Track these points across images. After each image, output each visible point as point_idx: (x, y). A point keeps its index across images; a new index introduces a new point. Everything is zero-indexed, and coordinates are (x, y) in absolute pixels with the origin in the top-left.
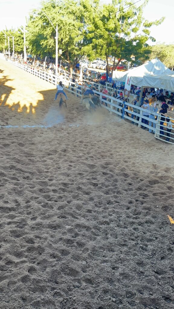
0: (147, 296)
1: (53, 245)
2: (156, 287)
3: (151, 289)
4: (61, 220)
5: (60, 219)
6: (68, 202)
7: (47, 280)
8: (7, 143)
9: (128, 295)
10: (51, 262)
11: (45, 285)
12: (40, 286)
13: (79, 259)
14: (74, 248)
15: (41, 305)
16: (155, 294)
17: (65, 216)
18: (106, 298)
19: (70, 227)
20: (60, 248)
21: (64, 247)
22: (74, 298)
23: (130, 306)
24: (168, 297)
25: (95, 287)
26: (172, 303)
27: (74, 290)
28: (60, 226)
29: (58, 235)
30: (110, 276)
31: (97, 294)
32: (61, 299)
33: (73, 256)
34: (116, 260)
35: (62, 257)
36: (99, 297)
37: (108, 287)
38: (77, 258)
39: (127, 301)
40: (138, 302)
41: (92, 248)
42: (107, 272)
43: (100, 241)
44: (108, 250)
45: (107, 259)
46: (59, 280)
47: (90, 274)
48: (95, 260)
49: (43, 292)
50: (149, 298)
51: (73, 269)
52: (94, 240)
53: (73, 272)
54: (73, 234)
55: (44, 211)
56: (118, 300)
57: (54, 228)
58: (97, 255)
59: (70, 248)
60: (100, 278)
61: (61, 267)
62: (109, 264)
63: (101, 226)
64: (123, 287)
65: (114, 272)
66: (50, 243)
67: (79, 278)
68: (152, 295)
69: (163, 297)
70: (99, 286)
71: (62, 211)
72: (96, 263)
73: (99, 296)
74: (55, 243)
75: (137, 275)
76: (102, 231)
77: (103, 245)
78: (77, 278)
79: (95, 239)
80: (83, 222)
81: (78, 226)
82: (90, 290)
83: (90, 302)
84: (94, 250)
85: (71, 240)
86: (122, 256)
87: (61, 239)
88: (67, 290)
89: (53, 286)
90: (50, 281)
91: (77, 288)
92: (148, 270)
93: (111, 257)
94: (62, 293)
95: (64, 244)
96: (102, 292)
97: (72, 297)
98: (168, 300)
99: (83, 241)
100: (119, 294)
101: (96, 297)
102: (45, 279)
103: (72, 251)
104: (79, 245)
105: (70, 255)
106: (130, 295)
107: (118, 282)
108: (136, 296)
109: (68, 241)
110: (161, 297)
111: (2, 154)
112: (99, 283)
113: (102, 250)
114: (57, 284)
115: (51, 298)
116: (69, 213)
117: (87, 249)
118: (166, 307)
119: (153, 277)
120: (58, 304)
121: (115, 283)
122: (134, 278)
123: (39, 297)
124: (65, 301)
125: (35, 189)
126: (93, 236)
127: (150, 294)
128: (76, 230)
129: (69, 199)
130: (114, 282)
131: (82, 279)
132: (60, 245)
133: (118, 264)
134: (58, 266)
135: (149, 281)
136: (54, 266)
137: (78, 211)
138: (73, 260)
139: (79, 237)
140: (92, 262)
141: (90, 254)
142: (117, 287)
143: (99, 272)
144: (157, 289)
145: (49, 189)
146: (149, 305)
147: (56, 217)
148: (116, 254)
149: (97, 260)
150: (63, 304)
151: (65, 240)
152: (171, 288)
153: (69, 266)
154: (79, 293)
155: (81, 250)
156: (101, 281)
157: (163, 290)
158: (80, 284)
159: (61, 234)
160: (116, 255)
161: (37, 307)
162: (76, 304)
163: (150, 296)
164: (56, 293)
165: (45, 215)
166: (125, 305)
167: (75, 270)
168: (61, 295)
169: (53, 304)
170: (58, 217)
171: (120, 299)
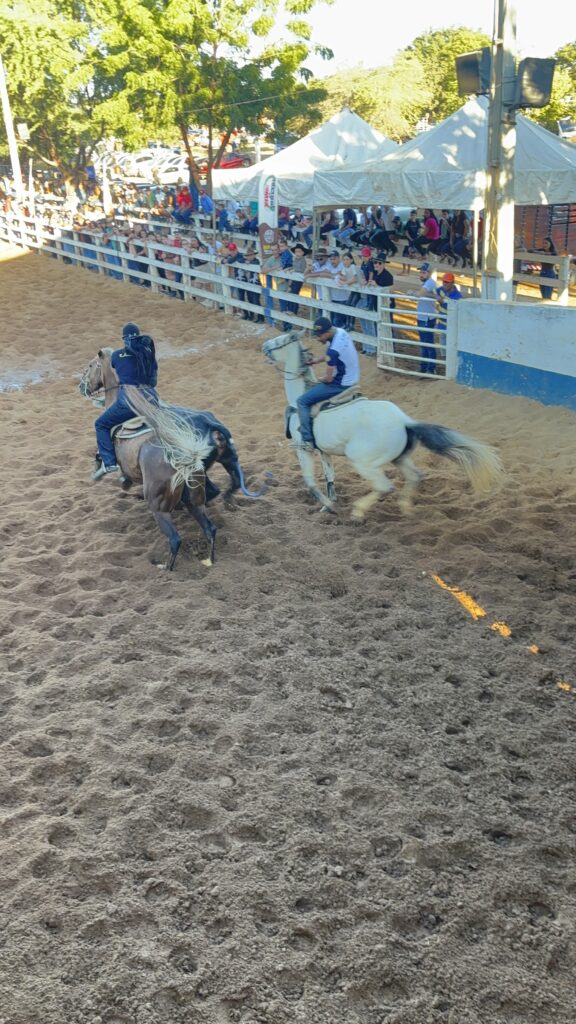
0: (437, 840)
1: (116, 748)
2: (461, 808)
3: (446, 819)
4: (128, 667)
5: (125, 665)
6: (139, 610)
7: (116, 855)
9: (379, 850)
10: (119, 800)
11: (111, 870)
12: (98, 877)
13: (206, 775)
14: (183, 743)
15: (111, 932)
16: (461, 829)
17: (137, 655)
18: (314, 870)
19: (158, 684)
20: (142, 752)
21: (153, 748)
22: (214, 891)
23: (389, 878)
24: (499, 829)
25: (274, 846)
26: (513, 844)
27: (208, 868)
28: (126, 688)
29: (125, 716)
30: (313, 806)
31: (282, 864)
32: (173, 901)
33: (185, 767)
34: (322, 754)
35: (150, 778)
36: (289, 872)
37: (314, 837)
38: (200, 772)
39: (378, 867)
40: (414, 861)
41: (242, 734)
42: (304, 795)
43: (265, 708)
44: (295, 731)
45: (294, 756)
46: (153, 847)
47: (249, 810)
48: (258, 767)
49: (109, 892)
50: (443, 843)
51: (193, 808)
52: (245, 708)
53: (195, 817)
54: (173, 702)
55: (64, 649)
56: (351, 869)
57: (108, 698)
58: (262, 750)
59: (173, 746)
60: (285, 818)
61: (155, 809)
62: (305, 771)
63: (258, 663)
64: (360, 831)
65: (323, 792)
66: (104, 742)
67: (219, 829)
68: (450, 833)
69: (485, 832)
70: (284, 841)
71: (123, 639)
72: (264, 776)
73: (289, 869)
74: (120, 739)
75: (396, 786)
76: (265, 679)
77: (276, 718)
78: (210, 831)
79: (246, 704)
80: (198, 660)
81: (185, 674)
82: (258, 859)
83: (265, 892)
84: (249, 738)
85: (171, 722)
86: (341, 739)
87: (138, 724)
88: (186, 870)
89: (138, 871)
90: (125, 856)
91: (216, 860)
92: (431, 766)
93: (308, 750)
94: (173, 884)
95: (150, 738)
96: (299, 856)
97: (204, 888)
98: (501, 838)
99: (210, 718)
100: (352, 850)
101: (282, 875)
102: (107, 852)
103: (181, 753)
104: (200, 732)
105: (175, 767)
106: (385, 847)
107: (342, 818)
108: (405, 847)
109: (163, 728)
110: (480, 832)
112: (282, 832)
113: (275, 734)
114: (151, 859)
115: (140, 904)
116: (148, 643)
117: (228, 740)
118: (499, 859)
119: (447, 782)
120: (165, 918)
121: (334, 823)
122: (389, 796)
123: (101, 909)
124: (187, 904)
125: (19, 587)
126: (239, 697)
127: (445, 833)
128: (183, 690)
129: (140, 601)
130: (329, 820)
131: (226, 830)
132: (138, 743)
133: (331, 765)
134: (144, 807)
135: (438, 797)
136: (131, 808)
137: (176, 633)
138: (188, 781)
139: (195, 709)
140: (250, 776)
141: (241, 752)
142: (340, 833)
143: (276, 800)
144: (465, 815)
145: (68, 580)
146: (448, 865)
147: (109, 660)
148: (319, 736)
149: (265, 767)
150: (180, 915)
151: (150, 727)
152: (504, 804)
153: (180, 801)
154: (227, 874)
155: (207, 747)
156: (290, 826)
157: (481, 814)
158: (224, 848)
159: (134, 711)
160: (322, 738)
161: (100, 939)
162: (221, 907)
163: (447, 838)
164: (152, 888)
165: (70, 662)
166: (373, 877)
167: (200, 810)
168: (170, 891)
169: (151, 920)
170: (116, 661)
171: (357, 865)
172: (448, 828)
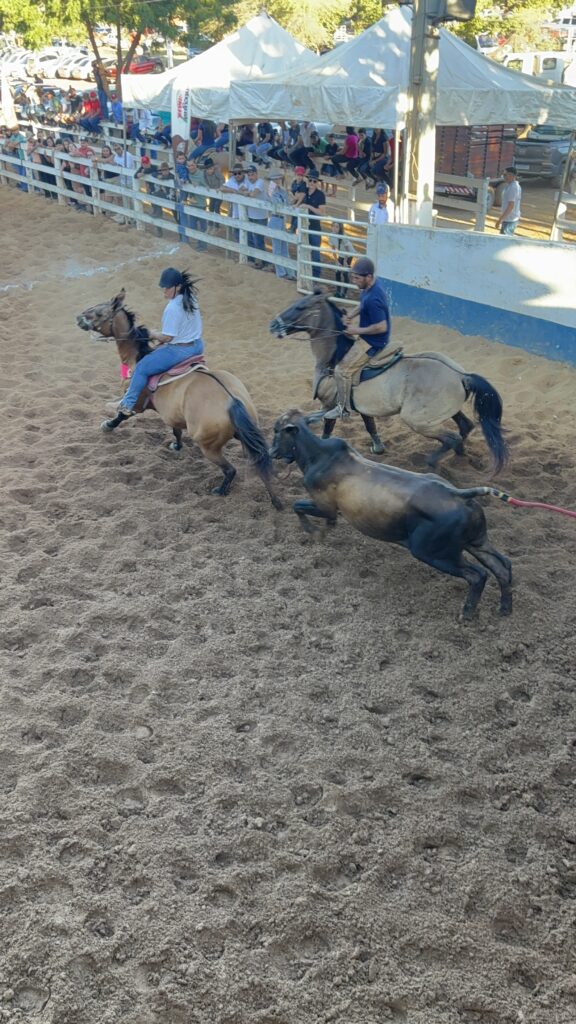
0: (358, 786)
1: (26, 701)
2: (381, 753)
3: (366, 763)
4: (38, 613)
5: (34, 612)
7: (27, 816)
9: (299, 798)
10: (29, 756)
11: (22, 833)
12: (8, 840)
13: (122, 726)
14: (98, 693)
15: (23, 898)
16: (381, 774)
17: (48, 600)
18: (234, 823)
19: (71, 630)
20: (55, 705)
21: (66, 699)
22: (131, 849)
23: (310, 828)
24: (418, 773)
25: (193, 799)
26: (432, 786)
27: (125, 825)
28: (36, 636)
29: (35, 666)
30: (232, 754)
31: (201, 817)
32: (88, 862)
33: (100, 719)
34: (242, 699)
35: (63, 731)
36: (209, 825)
37: (234, 788)
38: (113, 723)
39: (299, 816)
40: (334, 809)
41: (159, 681)
42: (223, 744)
43: (181, 653)
44: (213, 676)
45: (213, 703)
46: (67, 806)
47: (166, 762)
48: (175, 716)
49: (20, 855)
50: (363, 789)
51: (108, 762)
52: (162, 654)
53: (111, 771)
54: (87, 649)
56: (272, 819)
57: (17, 646)
58: (180, 697)
59: (86, 696)
60: (203, 769)
61: (68, 765)
62: (224, 718)
63: (175, 606)
64: (280, 779)
65: (243, 740)
66: (13, 694)
67: (135, 783)
68: (371, 778)
69: (404, 777)
70: (203, 793)
71: (32, 584)
72: (182, 725)
73: (208, 822)
74: (31, 690)
75: (315, 730)
76: (182, 622)
77: (195, 663)
78: (127, 786)
79: (163, 650)
80: (110, 605)
81: (98, 620)
82: (177, 814)
83: (184, 848)
84: (166, 686)
85: (84, 671)
86: (260, 684)
87: (49, 673)
88: (101, 829)
89: (51, 831)
90: (36, 816)
91: (133, 817)
92: (348, 709)
93: (227, 696)
94: (88, 844)
95: (62, 688)
96: (218, 808)
97: (121, 847)
98: (421, 781)
99: (126, 665)
100: (272, 800)
101: (201, 829)
102: (18, 814)
103: (95, 703)
104: (115, 681)
105: (89, 719)
106: (305, 795)
107: (262, 766)
108: (325, 796)
109: (76, 677)
110: (400, 777)
112: (200, 784)
113: (193, 680)
114: (65, 818)
115: (54, 867)
116: (59, 587)
117: (145, 688)
118: (419, 803)
119: (367, 725)
120: (79, 880)
121: (254, 772)
122: (309, 741)
123: (11, 875)
124: (103, 864)
126: (156, 642)
127: (366, 778)
128: (96, 636)
129: (50, 542)
130: (248, 769)
131: (143, 784)
132: (50, 695)
133: (251, 711)
134: (56, 763)
135: (359, 741)
136: (43, 764)
137: (88, 575)
138: (103, 733)
139: (110, 656)
140: (168, 725)
141: (158, 700)
142: (260, 783)
143: (194, 750)
144: (385, 759)
146: (368, 811)
147: (18, 606)
148: (238, 681)
149: (184, 715)
150: (96, 876)
151: (62, 677)
152: (423, 747)
153: (95, 756)
154: (144, 831)
155: (123, 696)
156: (209, 777)
157: (401, 758)
158: (141, 802)
159: (45, 660)
160: (242, 683)
161: (11, 906)
162: (138, 867)
163: (367, 783)
164: (66, 849)
166: (294, 828)
167: (116, 763)
168: (85, 852)
169: (65, 883)
170: (24, 608)
171: (277, 815)
172: (368, 774)
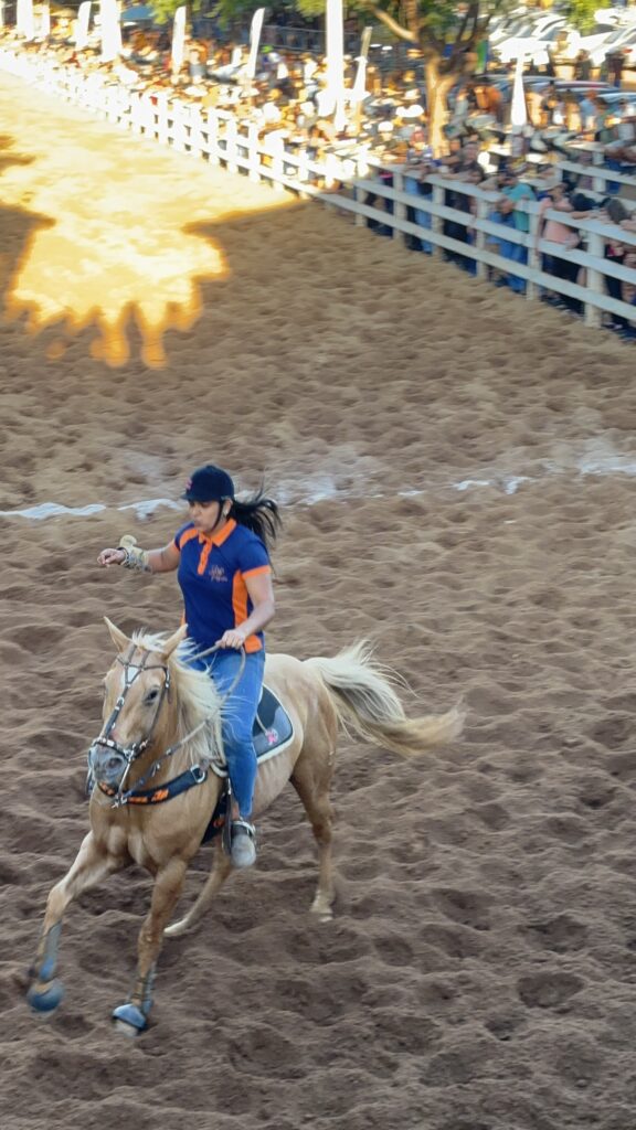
6: (494, 1027)
8: (40, 625)
111: (14, 697)
